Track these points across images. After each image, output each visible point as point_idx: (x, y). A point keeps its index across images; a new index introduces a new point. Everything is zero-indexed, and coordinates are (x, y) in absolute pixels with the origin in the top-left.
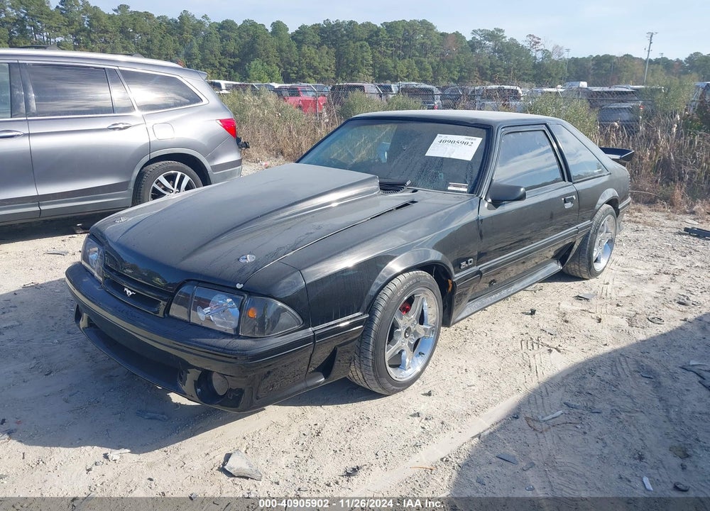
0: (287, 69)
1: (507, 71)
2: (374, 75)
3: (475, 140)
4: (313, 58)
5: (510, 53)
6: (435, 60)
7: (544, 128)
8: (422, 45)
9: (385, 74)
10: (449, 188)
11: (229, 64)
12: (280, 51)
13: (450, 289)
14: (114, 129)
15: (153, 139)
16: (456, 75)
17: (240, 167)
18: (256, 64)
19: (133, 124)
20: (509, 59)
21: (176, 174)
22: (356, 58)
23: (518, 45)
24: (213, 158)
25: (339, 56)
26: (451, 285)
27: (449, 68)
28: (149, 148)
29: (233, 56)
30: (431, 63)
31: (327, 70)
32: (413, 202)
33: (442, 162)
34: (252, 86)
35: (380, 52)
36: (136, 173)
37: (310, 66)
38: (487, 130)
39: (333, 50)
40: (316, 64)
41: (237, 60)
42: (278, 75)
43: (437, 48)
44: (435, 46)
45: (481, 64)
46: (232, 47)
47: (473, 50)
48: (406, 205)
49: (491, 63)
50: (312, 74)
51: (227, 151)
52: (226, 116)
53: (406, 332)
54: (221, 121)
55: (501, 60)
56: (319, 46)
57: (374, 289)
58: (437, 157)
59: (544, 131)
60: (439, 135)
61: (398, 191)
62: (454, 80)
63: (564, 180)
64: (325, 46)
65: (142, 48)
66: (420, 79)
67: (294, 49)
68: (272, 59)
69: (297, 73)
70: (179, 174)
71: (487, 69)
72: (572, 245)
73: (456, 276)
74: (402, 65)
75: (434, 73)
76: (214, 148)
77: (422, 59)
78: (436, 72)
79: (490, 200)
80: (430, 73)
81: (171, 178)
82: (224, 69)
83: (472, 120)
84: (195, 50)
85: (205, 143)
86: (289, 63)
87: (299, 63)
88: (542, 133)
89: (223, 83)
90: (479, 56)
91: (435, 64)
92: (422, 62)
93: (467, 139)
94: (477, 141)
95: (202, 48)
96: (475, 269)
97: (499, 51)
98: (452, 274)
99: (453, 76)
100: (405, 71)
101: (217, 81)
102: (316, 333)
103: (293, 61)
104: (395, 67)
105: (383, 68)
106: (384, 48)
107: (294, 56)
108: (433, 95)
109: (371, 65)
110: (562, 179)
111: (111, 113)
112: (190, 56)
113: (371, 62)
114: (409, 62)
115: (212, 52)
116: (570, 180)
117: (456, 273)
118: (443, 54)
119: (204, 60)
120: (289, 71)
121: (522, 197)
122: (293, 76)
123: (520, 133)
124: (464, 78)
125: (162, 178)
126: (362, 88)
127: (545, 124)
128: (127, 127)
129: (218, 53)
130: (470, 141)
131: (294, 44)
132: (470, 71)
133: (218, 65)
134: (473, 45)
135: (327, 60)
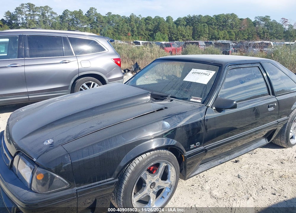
0: (172, 36)
1: (271, 34)
2: (209, 37)
3: (211, 72)
4: (183, 31)
5: (272, 26)
6: (237, 31)
7: (259, 65)
8: (231, 24)
9: (214, 37)
10: (191, 100)
11: (148, 34)
12: (169, 28)
13: (184, 160)
14: (63, 63)
15: (80, 67)
16: (246, 37)
17: (122, 80)
18: (158, 34)
19: (71, 61)
20: (272, 29)
21: (91, 83)
22: (201, 30)
23: (276, 23)
24: (109, 76)
25: (194, 30)
26: (184, 158)
27: (243, 34)
28: (79, 71)
29: (150, 30)
30: (235, 32)
31: (188, 36)
32: (166, 108)
33: (191, 84)
34: (150, 43)
35: (212, 28)
36: (72, 82)
37: (181, 34)
38: (219, 67)
39: (192, 27)
40: (184, 33)
41: (152, 32)
42: (167, 38)
43: (238, 25)
44: (237, 24)
45: (258, 32)
46: (150, 27)
47: (255, 26)
48: (162, 109)
49: (263, 31)
50: (182, 38)
51: (116, 72)
52: (117, 57)
53: (151, 185)
54: (114, 59)
55: (268, 29)
56: (186, 26)
57: (122, 164)
58: (189, 82)
59: (258, 67)
60: (193, 69)
61: (163, 100)
62: (245, 39)
63: (270, 94)
64: (188, 26)
65: (115, 29)
66: (230, 39)
67: (175, 27)
68: (166, 32)
69: (176, 37)
70: (93, 83)
71: (261, 34)
72: (274, 131)
73: (186, 153)
74: (222, 33)
75: (236, 36)
76: (110, 72)
77: (231, 30)
78: (237, 35)
79: (214, 108)
80: (234, 37)
81: (89, 85)
82: (146, 36)
83: (212, 61)
84: (135, 29)
85: (105, 69)
86: (173, 33)
87: (177, 33)
88: (257, 68)
89: (141, 42)
90: (258, 28)
91: (237, 32)
92: (231, 32)
93: (207, 72)
94: (213, 73)
95: (138, 28)
96: (202, 148)
97: (267, 26)
98: (183, 152)
99: (245, 38)
100: (223, 35)
101: (138, 41)
102: (78, 191)
103: (174, 32)
104: (218, 34)
105: (213, 34)
106: (214, 26)
107: (175, 31)
108: (229, 46)
109: (208, 33)
110: (268, 94)
111: (62, 56)
112: (133, 31)
113: (208, 32)
114: (225, 32)
115: (142, 29)
116: (273, 94)
117: (187, 151)
118: (240, 28)
119: (138, 33)
120: (172, 37)
121: (235, 107)
122: (174, 39)
123: (242, 69)
124: (250, 38)
125: (84, 85)
126: (197, 43)
127: (260, 63)
128: (69, 62)
129: (144, 29)
130: (208, 73)
131: (175, 25)
132: (253, 35)
133: (144, 35)
134: (255, 24)
135: (189, 32)
